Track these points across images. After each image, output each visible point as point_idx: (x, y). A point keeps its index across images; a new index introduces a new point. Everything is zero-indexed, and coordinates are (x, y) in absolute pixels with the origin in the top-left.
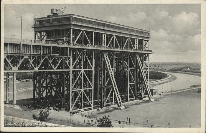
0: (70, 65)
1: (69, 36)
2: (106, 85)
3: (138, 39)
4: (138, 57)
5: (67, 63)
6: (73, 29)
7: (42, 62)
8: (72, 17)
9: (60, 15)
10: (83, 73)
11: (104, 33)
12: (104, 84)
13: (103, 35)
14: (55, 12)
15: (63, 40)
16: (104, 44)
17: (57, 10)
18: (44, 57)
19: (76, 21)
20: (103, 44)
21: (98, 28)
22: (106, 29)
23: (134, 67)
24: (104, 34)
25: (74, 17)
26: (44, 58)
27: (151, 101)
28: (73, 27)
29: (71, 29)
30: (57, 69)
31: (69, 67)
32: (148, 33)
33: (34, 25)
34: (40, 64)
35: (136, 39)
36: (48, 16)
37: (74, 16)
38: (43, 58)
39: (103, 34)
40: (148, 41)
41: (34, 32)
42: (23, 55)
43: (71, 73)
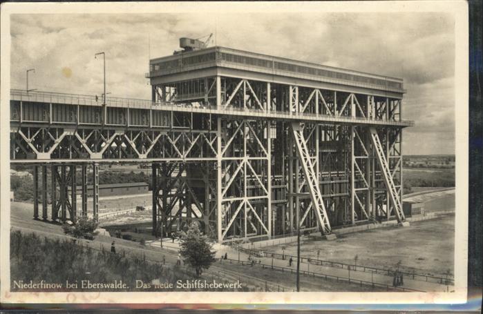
0: (216, 150)
1: (214, 92)
2: (299, 190)
3: (375, 96)
4: (374, 135)
5: (211, 144)
6: (221, 77)
7: (154, 142)
8: (219, 52)
9: (196, 49)
10: (248, 166)
11: (294, 84)
12: (295, 190)
13: (291, 90)
14: (188, 44)
15: (204, 99)
16: (295, 107)
17: (193, 41)
18: (159, 133)
19: (228, 60)
20: (291, 107)
21: (278, 73)
22: (296, 76)
23: (366, 155)
24: (293, 86)
25: (223, 54)
26: (159, 136)
27: (401, 225)
28: (222, 73)
29: (216, 76)
30: (188, 157)
31: (215, 153)
32: (400, 84)
33: (151, 73)
34: (151, 147)
35: (369, 97)
36: (176, 53)
37: (223, 51)
38: (157, 134)
39: (291, 88)
40: (398, 100)
41: (151, 86)
42: (114, 129)
43: (219, 165)
